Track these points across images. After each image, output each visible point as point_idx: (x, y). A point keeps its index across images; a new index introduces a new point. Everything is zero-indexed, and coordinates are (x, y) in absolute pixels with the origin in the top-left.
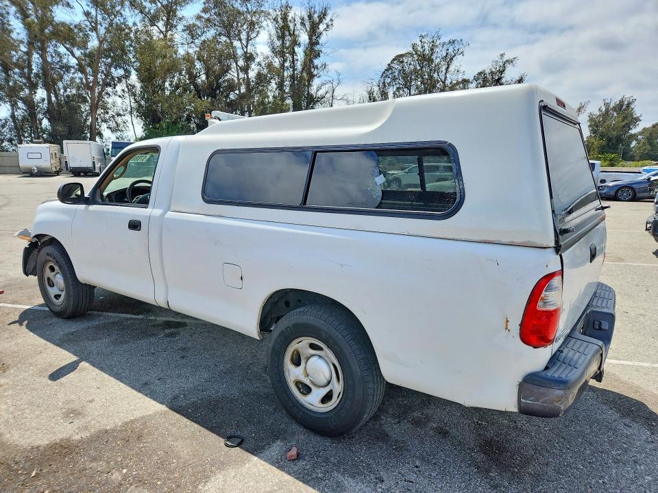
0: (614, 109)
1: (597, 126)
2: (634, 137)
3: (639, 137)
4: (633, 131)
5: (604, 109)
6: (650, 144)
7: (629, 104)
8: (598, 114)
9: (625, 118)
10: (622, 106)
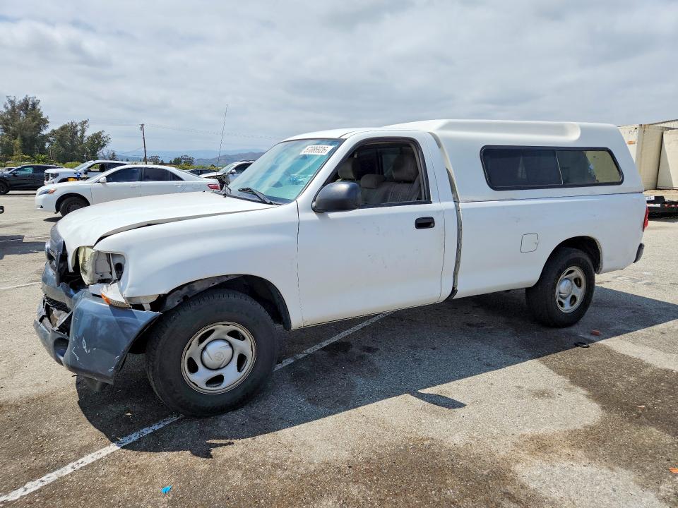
0: (20, 107)
1: (7, 124)
2: (45, 138)
3: (51, 138)
4: (44, 132)
5: (10, 107)
6: (63, 146)
7: (34, 105)
8: (5, 111)
9: (34, 119)
10: (27, 105)
